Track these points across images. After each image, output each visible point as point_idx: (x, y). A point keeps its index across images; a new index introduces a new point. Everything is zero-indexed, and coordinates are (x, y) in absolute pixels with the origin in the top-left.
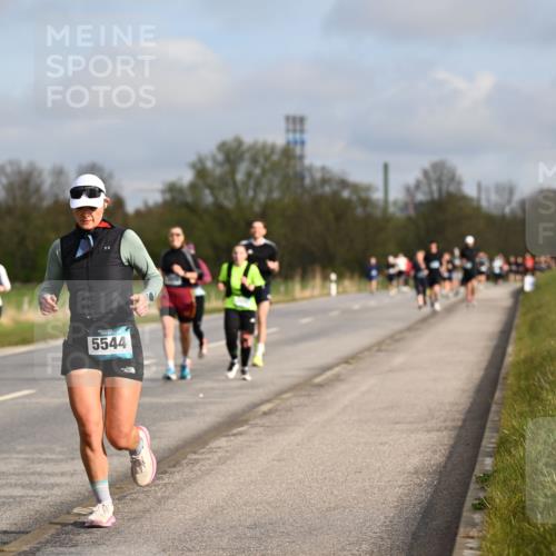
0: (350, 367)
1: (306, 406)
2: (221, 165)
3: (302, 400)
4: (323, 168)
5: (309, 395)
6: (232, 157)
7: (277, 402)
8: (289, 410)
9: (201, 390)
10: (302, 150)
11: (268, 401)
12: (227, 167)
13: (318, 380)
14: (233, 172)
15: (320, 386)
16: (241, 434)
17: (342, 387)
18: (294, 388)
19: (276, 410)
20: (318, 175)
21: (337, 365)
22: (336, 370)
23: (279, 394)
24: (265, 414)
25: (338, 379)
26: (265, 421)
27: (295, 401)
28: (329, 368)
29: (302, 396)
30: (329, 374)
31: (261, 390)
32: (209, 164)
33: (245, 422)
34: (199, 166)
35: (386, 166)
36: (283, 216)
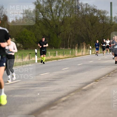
0: (97, 83)
1: (80, 98)
2: (46, 3)
3: (78, 96)
4: (86, 4)
5: (81, 94)
7: (68, 96)
8: (73, 100)
9: (39, 92)
11: (65, 96)
13: (84, 88)
14: (51, 6)
15: (85, 90)
16: (54, 109)
17: (94, 91)
18: (75, 91)
19: (68, 100)
21: (92, 82)
22: (92, 84)
23: (69, 94)
24: (64, 101)
25: (92, 87)
26: (64, 104)
27: (75, 96)
28: (89, 83)
30: (89, 85)
31: (62, 92)
32: (41, 3)
33: (56, 104)
34: (37, 4)
35: (111, 3)
36: (71, 23)
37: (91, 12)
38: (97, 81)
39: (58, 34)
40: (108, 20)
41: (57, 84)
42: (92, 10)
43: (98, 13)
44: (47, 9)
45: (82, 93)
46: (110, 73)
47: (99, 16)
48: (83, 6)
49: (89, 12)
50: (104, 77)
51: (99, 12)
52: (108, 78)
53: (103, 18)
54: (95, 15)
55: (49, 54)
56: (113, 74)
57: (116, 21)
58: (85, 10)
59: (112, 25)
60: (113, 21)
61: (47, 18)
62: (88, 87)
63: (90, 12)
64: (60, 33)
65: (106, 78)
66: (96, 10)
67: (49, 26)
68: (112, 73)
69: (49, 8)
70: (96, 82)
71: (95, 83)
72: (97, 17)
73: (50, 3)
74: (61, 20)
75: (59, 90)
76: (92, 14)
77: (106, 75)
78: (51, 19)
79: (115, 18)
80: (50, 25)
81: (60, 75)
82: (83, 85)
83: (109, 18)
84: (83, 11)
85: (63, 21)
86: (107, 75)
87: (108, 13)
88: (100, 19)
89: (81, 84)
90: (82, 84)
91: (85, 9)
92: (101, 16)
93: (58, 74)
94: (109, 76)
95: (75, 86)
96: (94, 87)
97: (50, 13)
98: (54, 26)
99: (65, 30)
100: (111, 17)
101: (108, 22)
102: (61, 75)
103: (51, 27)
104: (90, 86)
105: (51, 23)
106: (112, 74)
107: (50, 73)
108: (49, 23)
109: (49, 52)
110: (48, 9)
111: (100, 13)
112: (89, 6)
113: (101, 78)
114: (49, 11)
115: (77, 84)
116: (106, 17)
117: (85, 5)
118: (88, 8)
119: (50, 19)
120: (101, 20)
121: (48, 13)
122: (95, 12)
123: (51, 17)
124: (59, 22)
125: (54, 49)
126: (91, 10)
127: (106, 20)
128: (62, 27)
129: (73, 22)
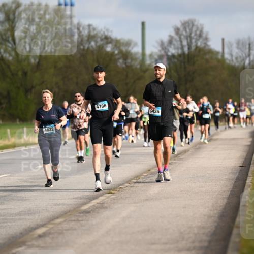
1: (75, 229)
3: (72, 224)
4: (89, 26)
5: (78, 220)
6: (11, 16)
7: (51, 226)
8: (61, 233)
10: (71, 11)
11: (43, 225)
12: (7, 26)
13: (85, 207)
14: (12, 29)
15: (87, 212)
17: (106, 213)
18: (64, 214)
19: (50, 233)
20: (85, 33)
21: (102, 194)
23: (51, 220)
24: (40, 236)
25: (102, 206)
26: (40, 242)
27: (65, 226)
29: (72, 221)
30: (94, 202)
31: (36, 216)
33: (23, 243)
35: (143, 24)
36: (55, 67)
37: (100, 43)
38: (113, 192)
39: (27, 91)
40: (136, 59)
41: (25, 200)
42: (102, 40)
43: (116, 46)
44: (4, 37)
45: (80, 219)
46: (141, 175)
47: (116, 52)
48: (81, 29)
49: (96, 42)
50: (127, 185)
51: (117, 43)
52: (137, 187)
53: (126, 56)
54: (109, 48)
55: (7, 134)
56: (148, 178)
57: (152, 62)
58: (86, 38)
59: (145, 71)
60: (148, 62)
61: (4, 55)
62: (94, 206)
63: (98, 44)
64: (31, 89)
65: (133, 187)
66: (110, 40)
67: (9, 74)
68: (145, 175)
69: (9, 33)
70: (110, 194)
71: (108, 197)
72: (112, 54)
73: (11, 23)
74: (35, 60)
75: (29, 212)
76: (103, 47)
77: (132, 180)
78: (14, 58)
79: (151, 56)
80: (11, 71)
81: (31, 179)
82: (82, 200)
83: (140, 56)
84: (82, 40)
85: (38, 63)
86: (134, 179)
87: (136, 44)
88: (119, 59)
89: (77, 198)
90: (81, 198)
91: (86, 36)
92: (121, 52)
93: (29, 178)
94: (138, 181)
95: (64, 204)
96: (105, 205)
97: (10, 45)
98: (20, 73)
99: (43, 82)
100: (143, 54)
101: (136, 64)
102: (34, 179)
103: (13, 75)
104: (98, 203)
105: (12, 67)
106: (145, 177)
107: (10, 176)
108: (8, 67)
109: (8, 130)
110: (7, 35)
111: (118, 45)
112: (94, 29)
113: (121, 187)
114: (8, 41)
115: (68, 199)
116: (131, 54)
117: (87, 28)
118: (92, 33)
119: (11, 58)
120: (121, 61)
121: (6, 45)
122: (107, 43)
123: (13, 53)
124: (29, 64)
125: (18, 123)
126: (99, 39)
127: (132, 59)
128: (37, 74)
129: (60, 64)
